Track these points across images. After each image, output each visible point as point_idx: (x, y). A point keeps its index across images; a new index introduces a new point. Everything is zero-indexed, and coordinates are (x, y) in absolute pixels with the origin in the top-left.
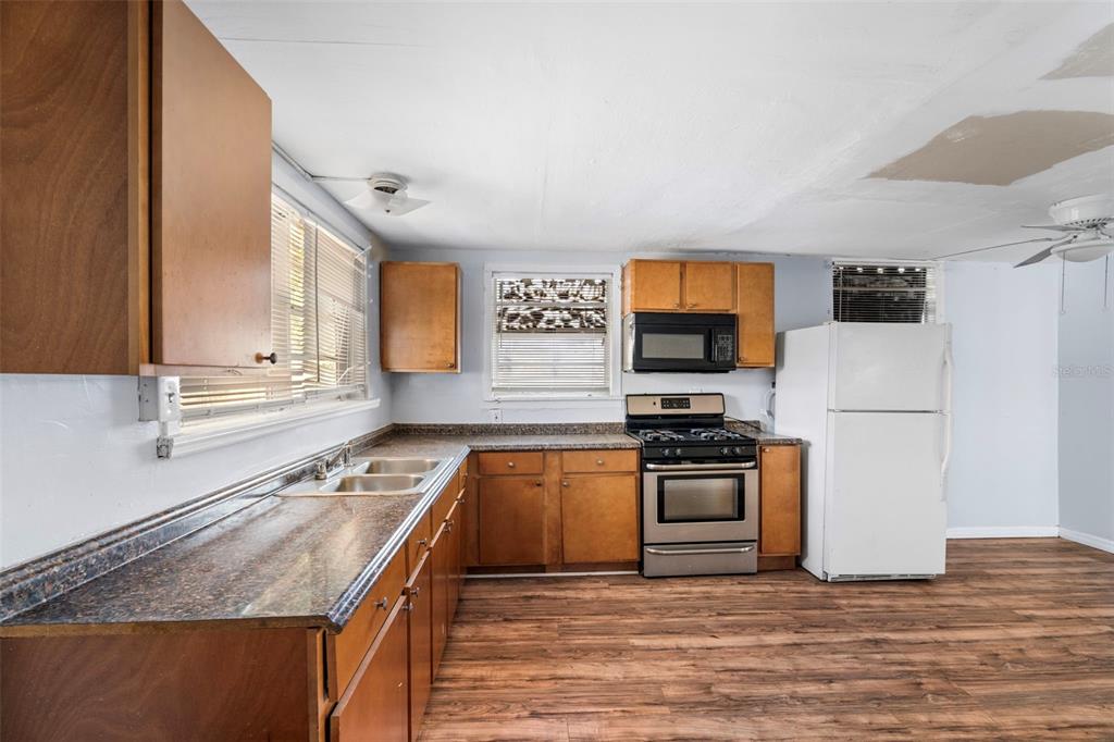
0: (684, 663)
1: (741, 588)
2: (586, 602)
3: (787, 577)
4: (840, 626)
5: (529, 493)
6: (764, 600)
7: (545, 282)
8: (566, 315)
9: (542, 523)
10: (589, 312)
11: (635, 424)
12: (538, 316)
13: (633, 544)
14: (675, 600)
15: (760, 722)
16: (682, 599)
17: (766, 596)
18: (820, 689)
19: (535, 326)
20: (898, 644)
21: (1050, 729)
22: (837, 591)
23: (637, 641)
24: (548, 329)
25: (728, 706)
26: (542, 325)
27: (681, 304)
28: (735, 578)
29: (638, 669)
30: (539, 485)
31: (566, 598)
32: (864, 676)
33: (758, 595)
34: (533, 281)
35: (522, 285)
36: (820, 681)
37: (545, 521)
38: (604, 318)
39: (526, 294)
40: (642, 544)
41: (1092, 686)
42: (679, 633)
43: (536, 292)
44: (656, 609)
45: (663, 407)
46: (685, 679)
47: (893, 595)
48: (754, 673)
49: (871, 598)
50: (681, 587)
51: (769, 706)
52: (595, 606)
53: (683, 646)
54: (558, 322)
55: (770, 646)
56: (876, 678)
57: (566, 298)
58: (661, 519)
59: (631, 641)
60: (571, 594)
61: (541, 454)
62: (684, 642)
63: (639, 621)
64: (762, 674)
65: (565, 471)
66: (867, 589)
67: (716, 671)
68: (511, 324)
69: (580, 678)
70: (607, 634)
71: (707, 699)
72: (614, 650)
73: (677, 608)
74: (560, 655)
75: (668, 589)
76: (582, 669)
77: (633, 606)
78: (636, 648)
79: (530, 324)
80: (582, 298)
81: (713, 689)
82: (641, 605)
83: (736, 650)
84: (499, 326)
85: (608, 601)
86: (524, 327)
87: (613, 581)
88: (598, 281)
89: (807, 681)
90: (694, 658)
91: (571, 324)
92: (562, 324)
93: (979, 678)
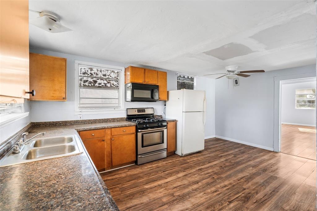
0: (163, 189)
1: (164, 163)
2: (124, 178)
3: (173, 157)
4: (191, 167)
5: (99, 144)
6: (172, 165)
7: (98, 70)
8: (105, 82)
9: (104, 154)
10: (113, 81)
11: (130, 118)
12: (95, 82)
13: (134, 155)
14: (150, 170)
15: (190, 200)
16: (152, 169)
17: (172, 163)
18: (197, 186)
19: (94, 85)
20: (204, 169)
21: (239, 181)
22: (185, 158)
23: (147, 187)
24: (99, 86)
25: (181, 199)
26: (97, 85)
27: (144, 82)
28: (162, 160)
29: (152, 196)
30: (103, 141)
31: (116, 178)
32: (203, 179)
33: (170, 164)
34: (93, 69)
35: (89, 70)
36: (195, 184)
37: (106, 153)
38: (118, 84)
39: (90, 73)
40: (137, 155)
41: (238, 169)
42: (156, 180)
43: (94, 73)
44: (146, 174)
45: (138, 112)
46: (166, 194)
47: (197, 157)
48: (181, 186)
49: (193, 158)
50: (149, 166)
51: (189, 195)
52: (128, 179)
53: (160, 184)
54: (103, 84)
55: (180, 177)
56: (205, 179)
57: (106, 76)
58: (143, 146)
59: (145, 187)
60: (117, 176)
61: (104, 130)
62: (160, 182)
63: (143, 180)
64: (183, 186)
65: (112, 135)
66: (191, 156)
67: (172, 189)
68: (85, 84)
69: (136, 205)
70: (136, 187)
71: (174, 198)
72: (141, 192)
73: (152, 173)
74: (125, 199)
75: (146, 167)
76: (135, 202)
77: (139, 175)
78: (147, 189)
79: (92, 84)
80: (111, 77)
81: (174, 195)
82: (141, 174)
83: (173, 181)
84: (80, 84)
85: (131, 176)
86: (90, 85)
87: (129, 168)
88: (116, 72)
89: (193, 185)
90: (165, 187)
91: (107, 85)
92: (104, 85)
93: (222, 173)
